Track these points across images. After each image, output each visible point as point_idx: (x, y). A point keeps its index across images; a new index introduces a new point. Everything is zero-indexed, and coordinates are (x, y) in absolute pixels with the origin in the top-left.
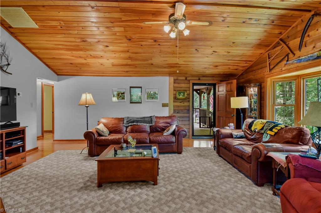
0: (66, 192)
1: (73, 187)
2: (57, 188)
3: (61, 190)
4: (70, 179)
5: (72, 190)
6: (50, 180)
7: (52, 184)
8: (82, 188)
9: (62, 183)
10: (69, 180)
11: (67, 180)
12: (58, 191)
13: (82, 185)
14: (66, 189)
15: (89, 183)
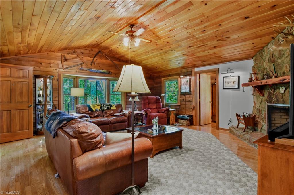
0: (201, 152)
1: (196, 153)
2: (205, 156)
3: (203, 154)
4: (194, 159)
5: (197, 152)
6: (210, 165)
7: (209, 161)
8: (191, 151)
9: (201, 159)
10: (196, 159)
11: (197, 159)
12: (205, 154)
13: (189, 152)
14: (201, 154)
15: (185, 151)
